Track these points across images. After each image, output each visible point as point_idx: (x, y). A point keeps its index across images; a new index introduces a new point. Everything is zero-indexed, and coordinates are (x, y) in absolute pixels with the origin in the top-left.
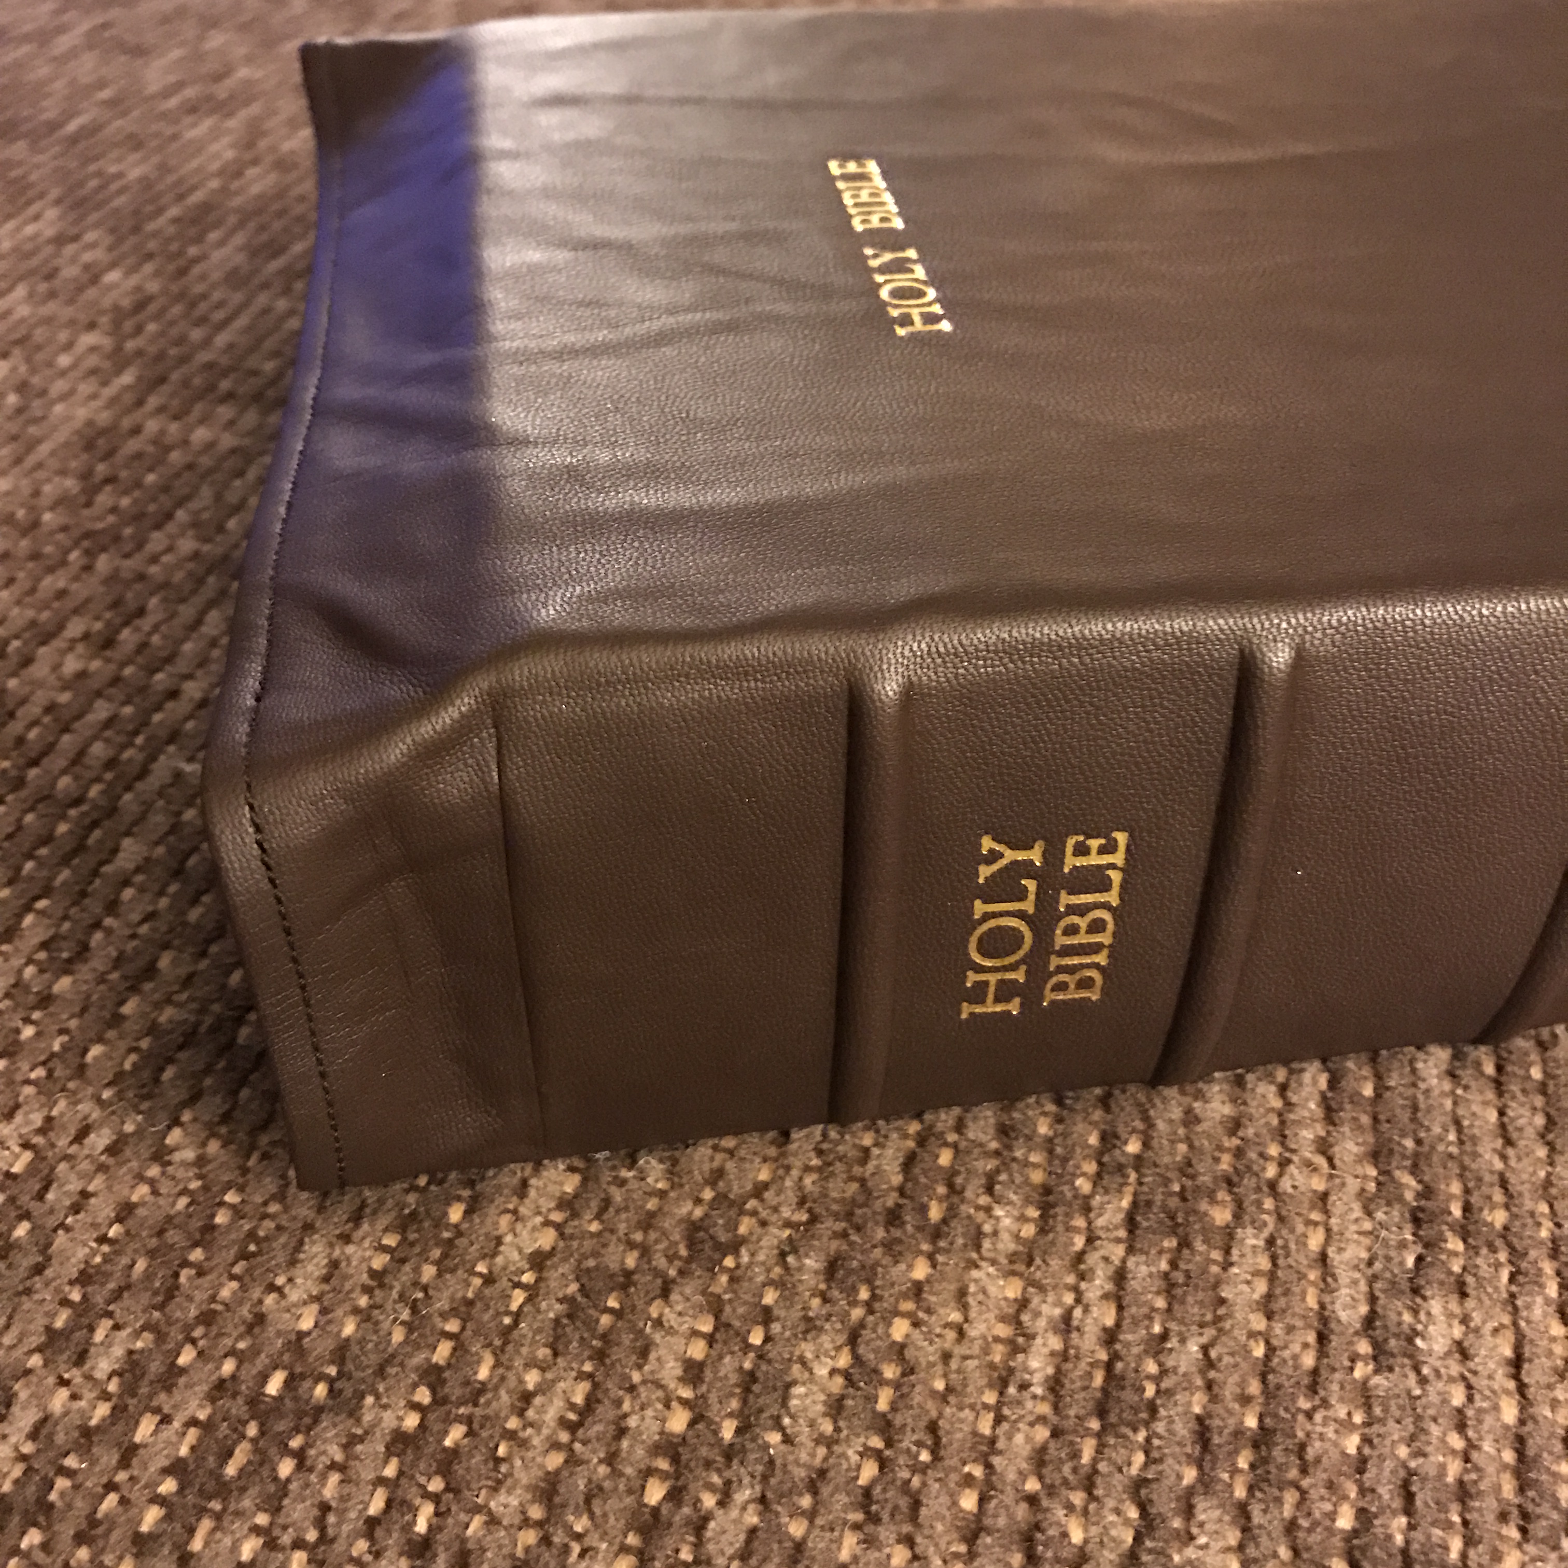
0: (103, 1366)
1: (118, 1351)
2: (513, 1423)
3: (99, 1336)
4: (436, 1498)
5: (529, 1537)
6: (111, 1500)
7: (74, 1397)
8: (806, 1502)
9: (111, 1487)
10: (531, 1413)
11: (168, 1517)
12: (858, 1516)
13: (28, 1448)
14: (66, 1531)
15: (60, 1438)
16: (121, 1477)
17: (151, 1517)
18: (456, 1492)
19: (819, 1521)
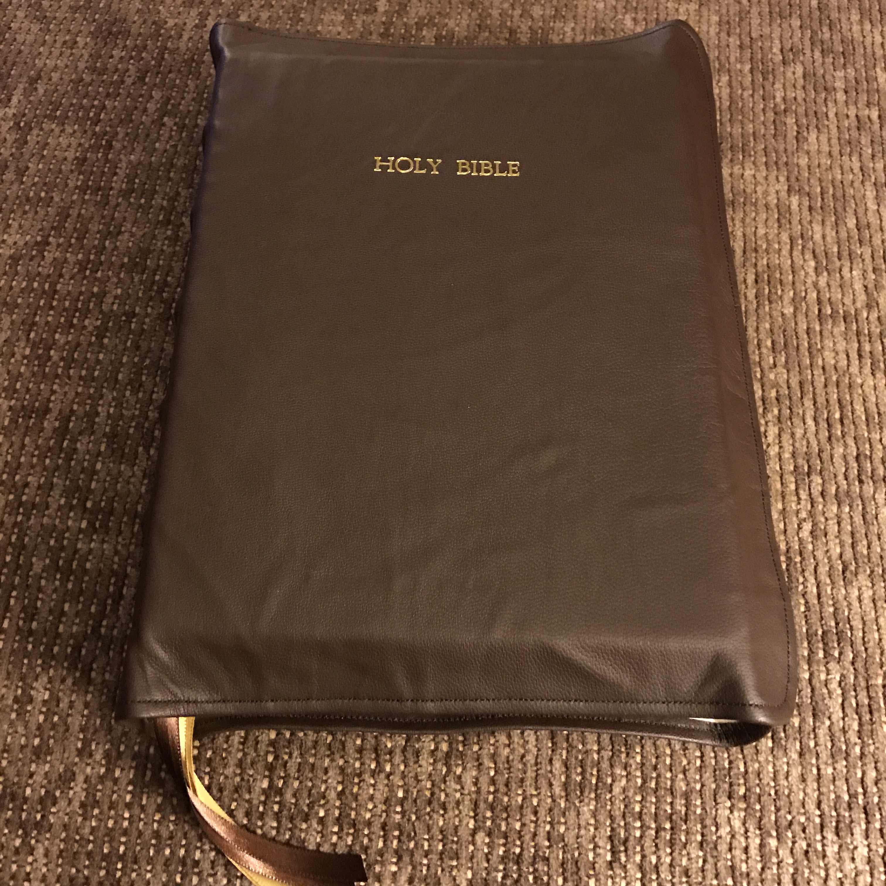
0: (98, 757)
1: (101, 751)
2: (225, 746)
3: (93, 747)
4: (208, 773)
5: (238, 779)
6: (115, 796)
7: (93, 768)
8: (313, 752)
9: (114, 792)
10: (230, 742)
11: (133, 797)
12: (328, 753)
13: (85, 786)
14: (106, 807)
15: (93, 782)
16: (116, 788)
17: (128, 798)
18: (214, 771)
19: (318, 757)
